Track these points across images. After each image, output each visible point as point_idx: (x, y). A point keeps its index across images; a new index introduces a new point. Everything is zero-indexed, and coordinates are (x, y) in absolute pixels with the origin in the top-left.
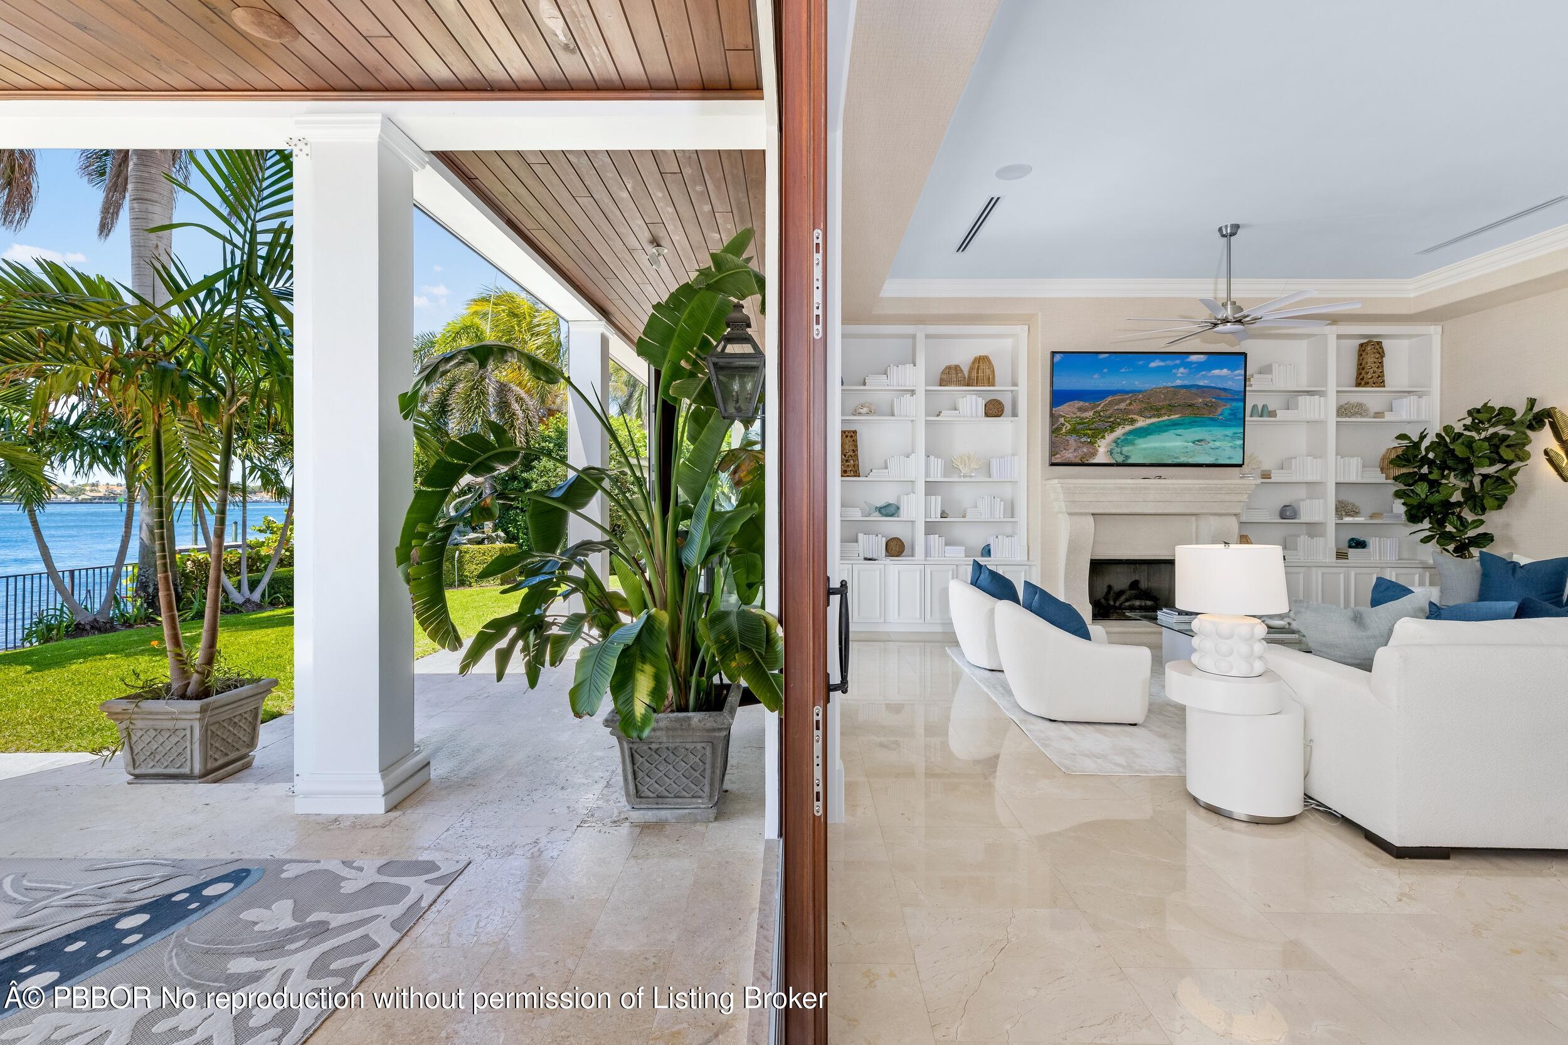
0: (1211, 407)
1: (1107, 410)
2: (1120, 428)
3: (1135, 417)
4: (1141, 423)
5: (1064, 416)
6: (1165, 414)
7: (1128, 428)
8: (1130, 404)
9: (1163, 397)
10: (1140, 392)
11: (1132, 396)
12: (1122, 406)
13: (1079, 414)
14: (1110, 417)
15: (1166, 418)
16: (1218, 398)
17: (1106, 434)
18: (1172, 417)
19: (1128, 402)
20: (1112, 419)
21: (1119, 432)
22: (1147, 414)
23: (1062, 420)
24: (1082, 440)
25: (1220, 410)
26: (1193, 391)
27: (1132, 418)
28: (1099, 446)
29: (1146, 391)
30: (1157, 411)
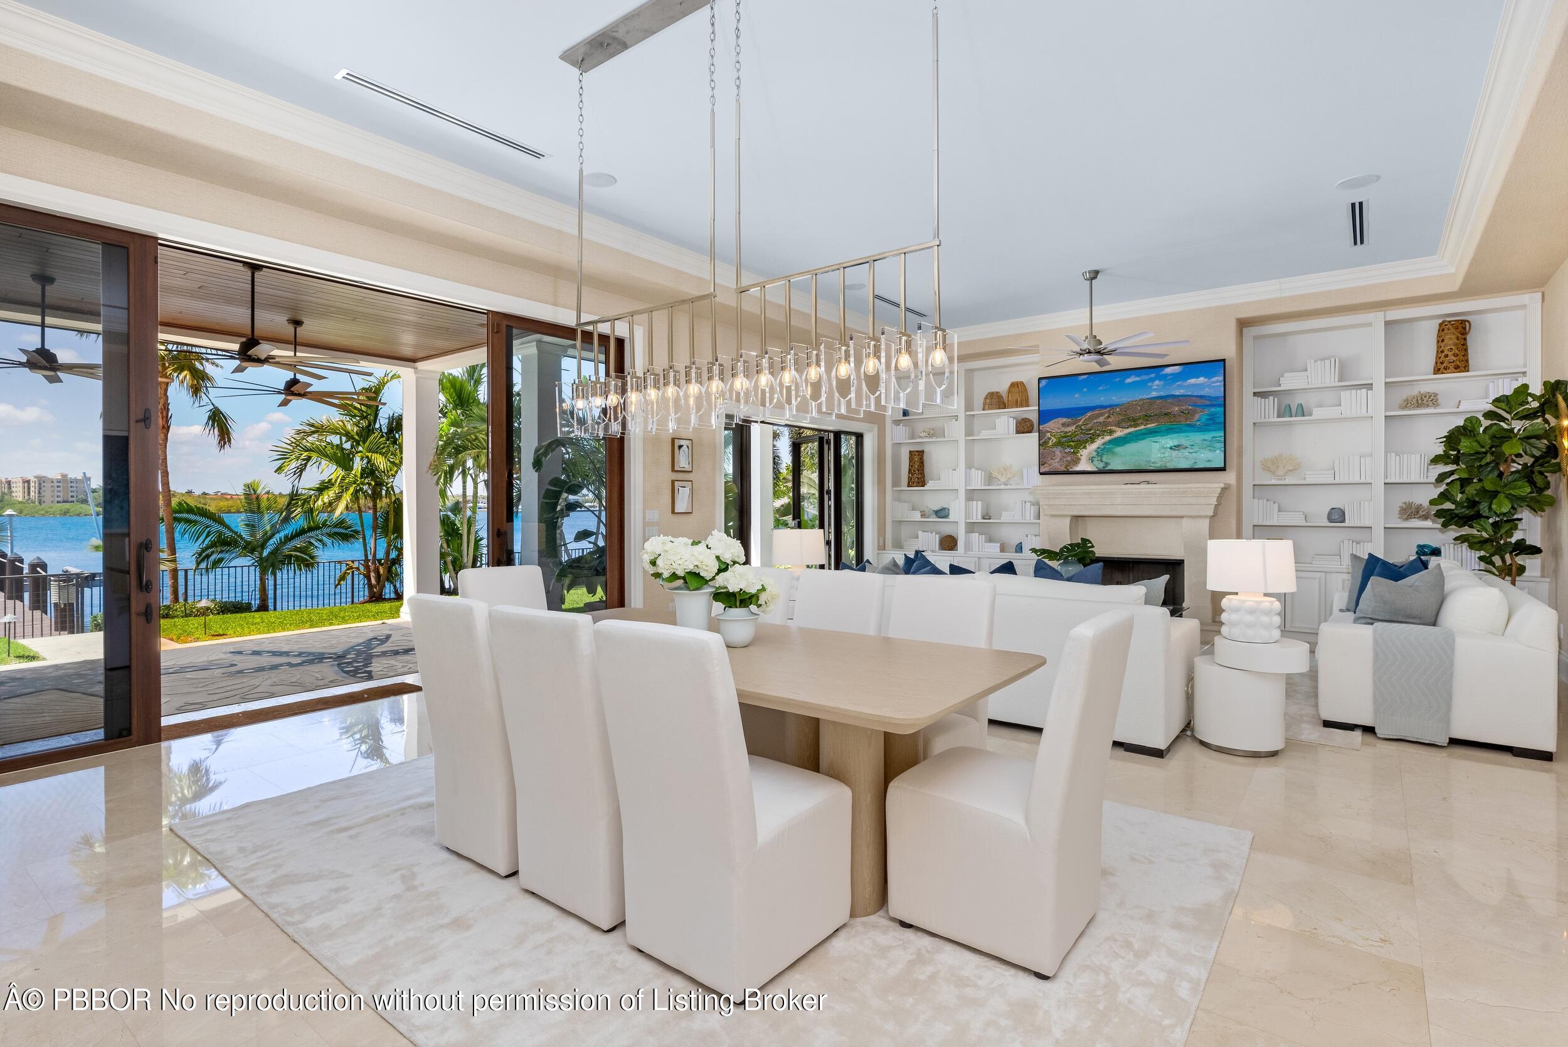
0: (1188, 414)
1: (1087, 424)
2: (1100, 438)
3: (1114, 428)
4: (1119, 433)
5: (1050, 432)
6: (1142, 423)
7: (1108, 438)
8: (1109, 417)
9: (1139, 408)
10: (1117, 405)
11: (1110, 410)
12: (1101, 419)
13: (1063, 429)
14: (1090, 430)
15: (1143, 427)
16: (1195, 405)
17: (1087, 445)
18: (1149, 426)
19: (1106, 415)
20: (1092, 432)
21: (1099, 442)
22: (1124, 424)
23: (1048, 435)
24: (1066, 451)
25: (1197, 417)
26: (1169, 401)
27: (1110, 429)
28: (1081, 456)
29: (1123, 404)
30: (1134, 422)
